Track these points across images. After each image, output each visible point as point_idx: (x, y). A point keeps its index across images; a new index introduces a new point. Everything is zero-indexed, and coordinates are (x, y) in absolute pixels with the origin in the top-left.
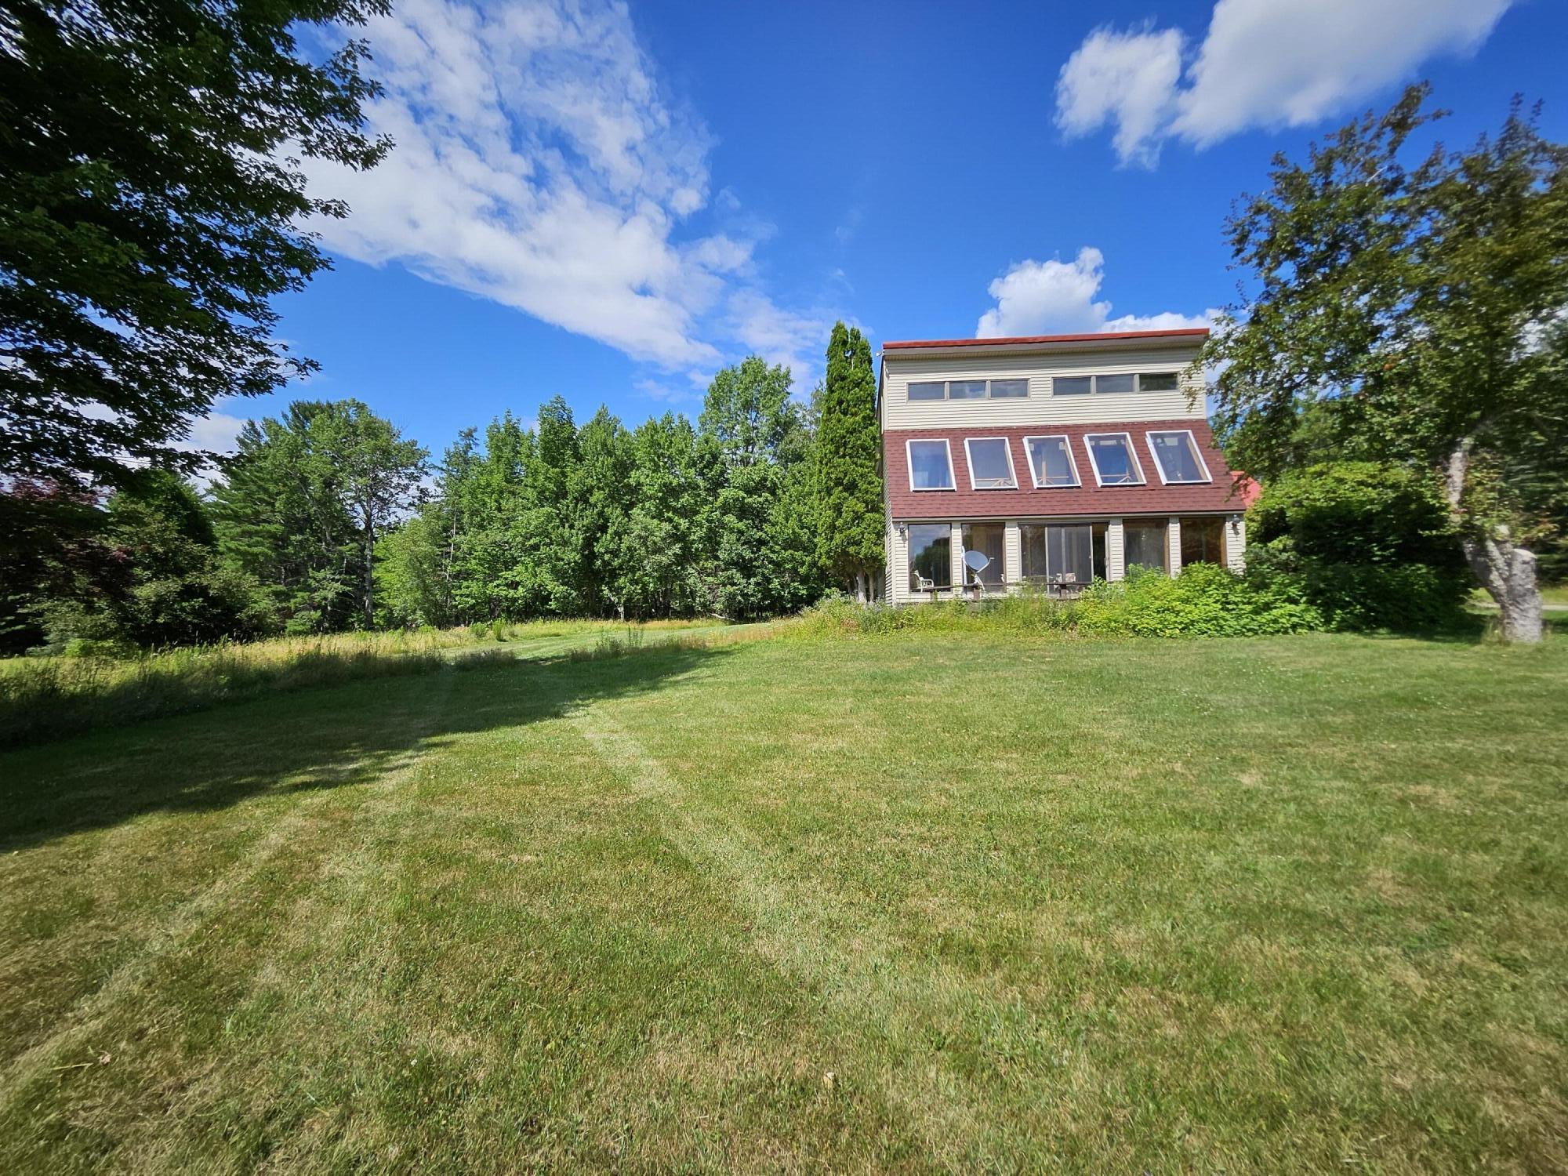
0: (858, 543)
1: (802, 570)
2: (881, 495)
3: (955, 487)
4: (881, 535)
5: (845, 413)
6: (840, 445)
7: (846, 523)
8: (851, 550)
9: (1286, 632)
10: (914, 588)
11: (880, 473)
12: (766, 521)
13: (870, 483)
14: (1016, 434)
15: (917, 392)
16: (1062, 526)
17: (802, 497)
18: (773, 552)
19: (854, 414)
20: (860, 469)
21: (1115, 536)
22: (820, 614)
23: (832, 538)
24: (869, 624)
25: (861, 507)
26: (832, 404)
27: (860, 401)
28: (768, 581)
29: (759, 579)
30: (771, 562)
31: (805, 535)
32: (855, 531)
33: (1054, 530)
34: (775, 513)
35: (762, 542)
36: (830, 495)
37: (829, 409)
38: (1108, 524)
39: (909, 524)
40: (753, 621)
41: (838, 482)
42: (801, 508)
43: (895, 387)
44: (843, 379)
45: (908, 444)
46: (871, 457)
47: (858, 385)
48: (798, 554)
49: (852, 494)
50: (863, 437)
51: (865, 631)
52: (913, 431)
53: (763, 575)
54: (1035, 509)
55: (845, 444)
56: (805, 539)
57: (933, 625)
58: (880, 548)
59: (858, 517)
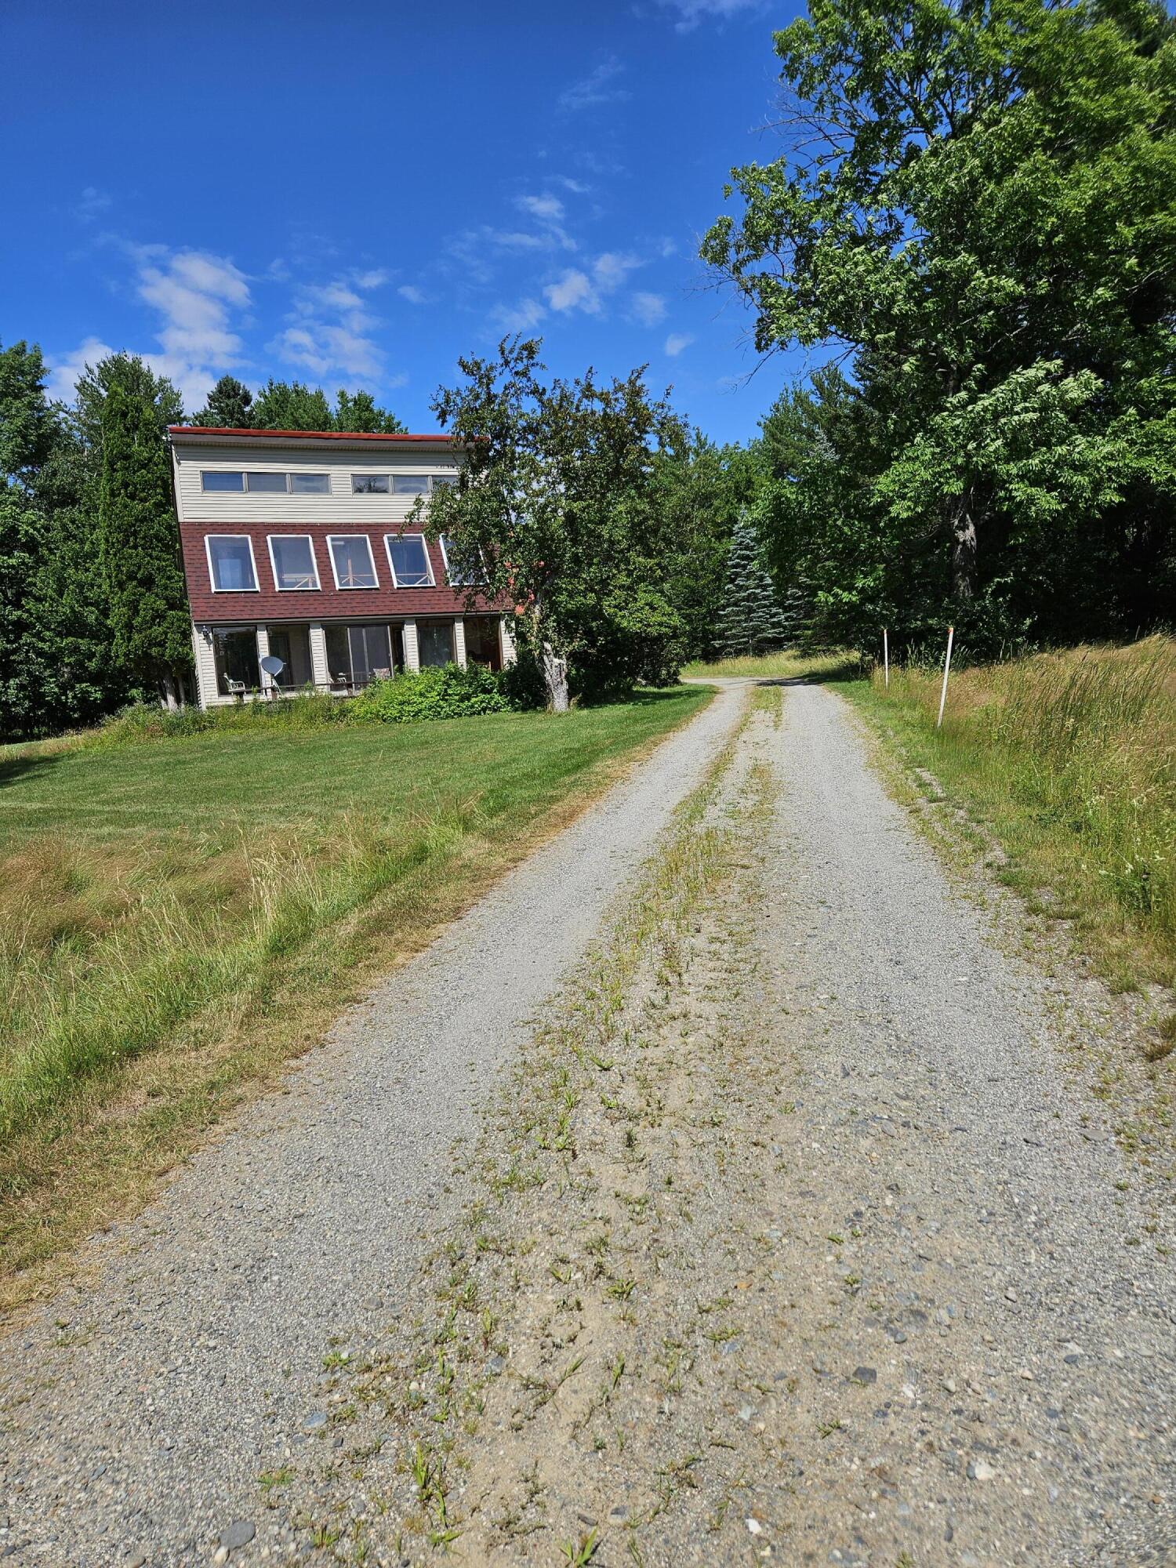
0: (162, 644)
1: (92, 665)
2: (184, 592)
3: (258, 588)
4: (186, 635)
5: (132, 497)
6: (129, 533)
7: (145, 622)
8: (154, 651)
9: (479, 714)
10: (223, 690)
11: (180, 567)
12: (25, 594)
13: (170, 578)
14: (319, 531)
15: (211, 481)
16: (363, 626)
17: (81, 560)
18: (43, 640)
19: (144, 500)
20: (157, 563)
21: (410, 634)
22: (123, 722)
23: (130, 639)
24: (174, 728)
25: (161, 604)
26: (116, 485)
27: (148, 485)
28: (37, 681)
29: (24, 679)
30: (40, 653)
31: (91, 616)
32: (157, 630)
33: (356, 629)
34: (42, 581)
35: (21, 627)
36: (123, 590)
37: (112, 490)
38: (403, 624)
39: (212, 627)
40: (39, 738)
41: (131, 577)
42: (82, 576)
43: (187, 475)
44: (127, 457)
45: (206, 538)
46: (167, 548)
47: (144, 466)
48: (83, 644)
49: (149, 589)
50: (156, 527)
51: (170, 734)
52: (212, 524)
53: (29, 673)
54: (335, 611)
55: (135, 534)
56: (92, 619)
57: (234, 725)
58: (186, 649)
59: (159, 616)
